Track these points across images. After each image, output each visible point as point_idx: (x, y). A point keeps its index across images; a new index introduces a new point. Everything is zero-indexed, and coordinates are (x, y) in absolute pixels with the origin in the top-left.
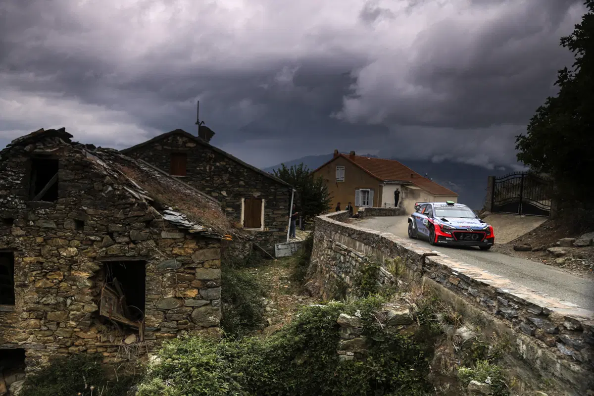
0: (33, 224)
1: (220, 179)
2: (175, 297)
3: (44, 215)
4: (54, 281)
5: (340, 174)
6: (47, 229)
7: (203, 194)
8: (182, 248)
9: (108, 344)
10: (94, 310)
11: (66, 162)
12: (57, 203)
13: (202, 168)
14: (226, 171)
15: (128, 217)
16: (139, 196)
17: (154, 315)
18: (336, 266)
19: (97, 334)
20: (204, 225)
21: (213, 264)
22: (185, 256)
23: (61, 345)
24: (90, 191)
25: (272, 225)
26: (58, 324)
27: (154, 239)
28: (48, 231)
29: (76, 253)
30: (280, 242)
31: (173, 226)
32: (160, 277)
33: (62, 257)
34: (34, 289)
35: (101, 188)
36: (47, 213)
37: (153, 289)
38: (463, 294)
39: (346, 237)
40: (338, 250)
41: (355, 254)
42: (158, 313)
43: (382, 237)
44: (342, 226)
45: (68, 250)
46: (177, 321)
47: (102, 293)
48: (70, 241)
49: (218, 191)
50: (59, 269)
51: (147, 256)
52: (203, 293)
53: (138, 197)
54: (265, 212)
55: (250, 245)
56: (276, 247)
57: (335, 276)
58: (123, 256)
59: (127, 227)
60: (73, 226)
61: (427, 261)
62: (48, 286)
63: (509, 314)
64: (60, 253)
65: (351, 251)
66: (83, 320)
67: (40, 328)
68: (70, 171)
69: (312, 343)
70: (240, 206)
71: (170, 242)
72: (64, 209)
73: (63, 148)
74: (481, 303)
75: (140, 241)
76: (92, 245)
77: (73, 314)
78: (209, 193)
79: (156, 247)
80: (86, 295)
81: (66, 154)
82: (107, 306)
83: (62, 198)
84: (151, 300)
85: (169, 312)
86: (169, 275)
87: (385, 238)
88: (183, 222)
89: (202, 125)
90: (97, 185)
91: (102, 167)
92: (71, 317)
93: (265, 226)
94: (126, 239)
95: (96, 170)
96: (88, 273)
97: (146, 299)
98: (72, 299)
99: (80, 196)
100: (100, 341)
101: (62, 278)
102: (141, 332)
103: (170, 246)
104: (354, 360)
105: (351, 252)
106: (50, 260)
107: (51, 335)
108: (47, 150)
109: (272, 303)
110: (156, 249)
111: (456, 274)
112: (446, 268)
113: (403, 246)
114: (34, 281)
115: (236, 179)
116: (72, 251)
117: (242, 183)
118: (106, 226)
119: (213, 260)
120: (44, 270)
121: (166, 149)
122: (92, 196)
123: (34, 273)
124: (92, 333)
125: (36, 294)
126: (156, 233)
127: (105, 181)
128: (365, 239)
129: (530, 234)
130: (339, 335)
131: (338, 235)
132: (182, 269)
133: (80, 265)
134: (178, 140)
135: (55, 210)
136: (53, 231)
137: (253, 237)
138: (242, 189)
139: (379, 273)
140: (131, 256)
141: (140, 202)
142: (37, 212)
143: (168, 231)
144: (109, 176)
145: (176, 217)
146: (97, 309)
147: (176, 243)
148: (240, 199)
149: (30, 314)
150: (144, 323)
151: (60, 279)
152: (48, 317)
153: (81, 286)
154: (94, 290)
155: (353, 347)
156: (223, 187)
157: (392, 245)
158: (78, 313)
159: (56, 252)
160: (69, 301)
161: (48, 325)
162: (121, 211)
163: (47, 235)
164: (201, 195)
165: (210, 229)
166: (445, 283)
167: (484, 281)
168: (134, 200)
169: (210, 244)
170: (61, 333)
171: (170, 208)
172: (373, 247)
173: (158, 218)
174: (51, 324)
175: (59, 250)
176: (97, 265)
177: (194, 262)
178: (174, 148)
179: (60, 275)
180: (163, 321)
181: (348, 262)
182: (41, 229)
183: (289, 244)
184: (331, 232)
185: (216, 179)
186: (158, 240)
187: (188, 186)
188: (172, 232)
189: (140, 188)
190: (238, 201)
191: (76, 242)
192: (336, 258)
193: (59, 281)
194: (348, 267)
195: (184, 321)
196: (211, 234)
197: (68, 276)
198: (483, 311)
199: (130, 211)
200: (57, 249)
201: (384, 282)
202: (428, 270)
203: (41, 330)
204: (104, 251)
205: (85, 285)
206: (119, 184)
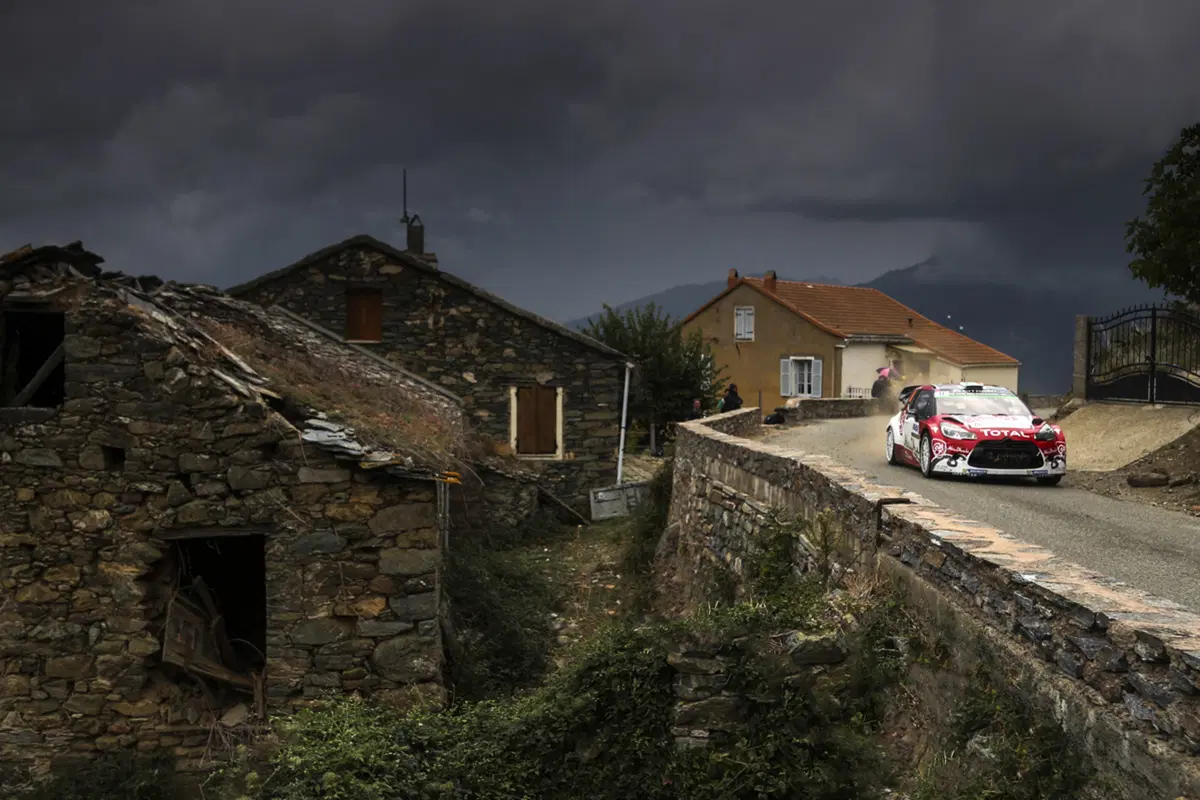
0: (9, 458)
1: (460, 346)
2: (335, 617)
3: (34, 437)
4: (60, 587)
5: (744, 326)
6: (41, 471)
7: (419, 379)
8: (346, 503)
9: (185, 728)
10: (151, 650)
11: (81, 318)
12: (63, 411)
13: (418, 322)
14: (472, 326)
15: (221, 438)
16: (248, 389)
17: (286, 659)
18: (714, 535)
19: (159, 704)
20: (396, 452)
21: (416, 538)
22: (354, 521)
23: (78, 732)
24: (136, 382)
25: (581, 446)
26: (71, 685)
27: (284, 485)
28: (44, 475)
29: (108, 523)
30: (601, 486)
31: (326, 454)
32: (299, 573)
33: (78, 533)
34: (15, 605)
35: (160, 373)
36: (40, 435)
37: (283, 601)
38: (951, 589)
39: (732, 469)
40: (717, 500)
41: (751, 506)
42: (297, 653)
43: (802, 466)
44: (726, 444)
45: (89, 515)
46: (341, 671)
47: (169, 611)
48: (93, 495)
49: (456, 373)
50: (70, 560)
51: (268, 524)
52: (396, 604)
53: (246, 392)
54: (565, 417)
55: (530, 494)
56: (592, 497)
57: (713, 558)
58: (214, 525)
59: (221, 460)
60: (99, 461)
61: (885, 517)
62: (46, 598)
63: (1036, 630)
64: (71, 523)
65: (742, 501)
66: (125, 674)
67: (29, 695)
68: (91, 339)
69: (612, 710)
70: (506, 405)
71: (317, 491)
72: (79, 424)
73: (74, 287)
74: (986, 609)
75: (251, 491)
76: (142, 503)
77: (103, 662)
78: (435, 377)
79: (287, 504)
80: (132, 617)
81: (81, 299)
82: (179, 640)
83: (73, 398)
84: (280, 625)
85: (321, 650)
86: (318, 566)
87: (807, 468)
88: (346, 445)
89: (416, 224)
90: (151, 366)
91: (164, 327)
92: (100, 668)
93: (567, 449)
94: (219, 488)
95: (147, 335)
96: (137, 567)
97: (268, 622)
98: (100, 627)
99: (114, 393)
100: (167, 721)
101: (78, 578)
102: (258, 696)
103: (317, 502)
104: (709, 749)
105: (744, 501)
106: (50, 539)
107: (56, 711)
108: (38, 293)
109: (573, 625)
110: (288, 509)
111: (938, 543)
112: (918, 529)
113: (842, 484)
114: (15, 588)
115: (496, 345)
116: (98, 517)
117: (509, 352)
118: (173, 459)
119: (417, 529)
120: (36, 563)
121: (334, 281)
122: (140, 392)
123: (15, 570)
124: (148, 703)
125: (20, 617)
126: (286, 473)
127: (170, 358)
128: (771, 471)
129: (1173, 447)
130: (673, 692)
131: (717, 464)
132: (348, 553)
133: (116, 549)
134: (361, 260)
135: (58, 426)
136: (56, 475)
137: (538, 476)
138: (509, 367)
139: (796, 549)
140: (233, 526)
141: (249, 402)
142: (18, 433)
143: (315, 467)
144: (179, 347)
145: (330, 434)
146: (158, 648)
147: (332, 494)
148: (506, 389)
149: (7, 663)
150: (266, 678)
151: (72, 582)
152: (48, 670)
153: (121, 596)
154: (151, 605)
155: (707, 718)
156: (466, 364)
157: (820, 482)
158: (116, 659)
159: (63, 520)
160: (93, 632)
161: (48, 689)
162: (207, 423)
163: (41, 484)
164: (417, 382)
165: (409, 458)
166: (918, 566)
167: (991, 558)
168: (236, 399)
169: (409, 492)
170: (77, 704)
171: (321, 415)
172: (786, 489)
173: (291, 438)
174: (54, 686)
175: (69, 515)
176: (157, 548)
177: (373, 536)
178: (353, 279)
179: (72, 574)
180: (307, 673)
181: (738, 525)
182: (27, 471)
183: (622, 489)
184: (703, 460)
185: (450, 345)
186: (290, 486)
187: (387, 362)
188: (322, 468)
189: (249, 370)
190: (502, 395)
191: (109, 498)
192: (713, 516)
193: (71, 586)
194: (738, 537)
195: (355, 670)
196: (412, 471)
197: (91, 575)
198: (987, 627)
199: (225, 425)
200: (65, 514)
201: (806, 569)
202: (888, 538)
203: (33, 699)
204: (169, 516)
205: (130, 595)
206: (199, 363)
